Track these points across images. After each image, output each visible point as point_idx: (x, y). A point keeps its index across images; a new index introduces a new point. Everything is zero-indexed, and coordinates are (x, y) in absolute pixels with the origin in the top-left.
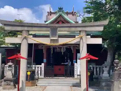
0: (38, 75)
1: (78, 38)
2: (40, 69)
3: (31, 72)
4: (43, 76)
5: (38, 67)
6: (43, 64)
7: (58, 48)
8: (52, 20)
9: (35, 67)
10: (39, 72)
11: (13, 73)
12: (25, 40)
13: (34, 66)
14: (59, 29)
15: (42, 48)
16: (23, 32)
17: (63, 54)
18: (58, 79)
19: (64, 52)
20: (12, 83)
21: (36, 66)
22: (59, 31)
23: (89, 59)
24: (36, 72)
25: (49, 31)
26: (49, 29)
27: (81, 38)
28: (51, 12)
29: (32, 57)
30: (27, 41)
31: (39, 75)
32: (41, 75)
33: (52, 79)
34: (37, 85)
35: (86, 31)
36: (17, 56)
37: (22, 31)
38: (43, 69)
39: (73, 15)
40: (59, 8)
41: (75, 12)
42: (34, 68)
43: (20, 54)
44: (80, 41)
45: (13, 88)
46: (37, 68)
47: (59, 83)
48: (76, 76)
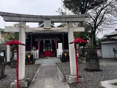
2: (36, 54)
3: (31, 55)
5: (35, 52)
6: (38, 50)
9: (33, 52)
10: (36, 55)
24: (34, 55)
31: (36, 57)
32: (37, 57)
38: (38, 53)
48: (58, 56)
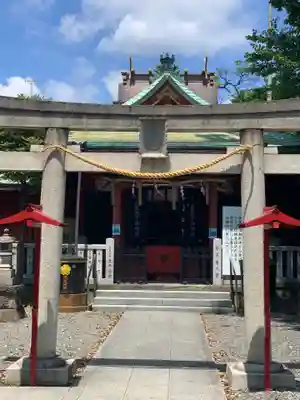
0: (95, 276)
1: (236, 153)
2: (99, 257)
3: (74, 266)
4: (109, 280)
5: (95, 251)
6: (110, 242)
7: (159, 188)
8: (143, 94)
9: (86, 251)
10: (99, 267)
11: (15, 268)
12: (54, 161)
13: (81, 246)
14: (169, 123)
15: (107, 189)
16: (49, 132)
17: (174, 208)
18: (161, 288)
19: (177, 203)
20: (12, 303)
21: (90, 246)
22: (169, 131)
23: (276, 226)
24: (89, 265)
25: (136, 130)
26: (137, 123)
27: (247, 154)
28: (133, 73)
29: (74, 216)
30: (63, 164)
31: (100, 275)
32: (104, 276)
33: (140, 288)
34: (91, 309)
35: (262, 130)
36: (30, 215)
37: (47, 129)
38: (110, 256)
39: (205, 83)
40: (162, 60)
41: (212, 74)
42: (81, 255)
43: (40, 208)
44: (241, 167)
45: (15, 318)
46: (90, 254)
47: (162, 303)
48: (217, 281)
